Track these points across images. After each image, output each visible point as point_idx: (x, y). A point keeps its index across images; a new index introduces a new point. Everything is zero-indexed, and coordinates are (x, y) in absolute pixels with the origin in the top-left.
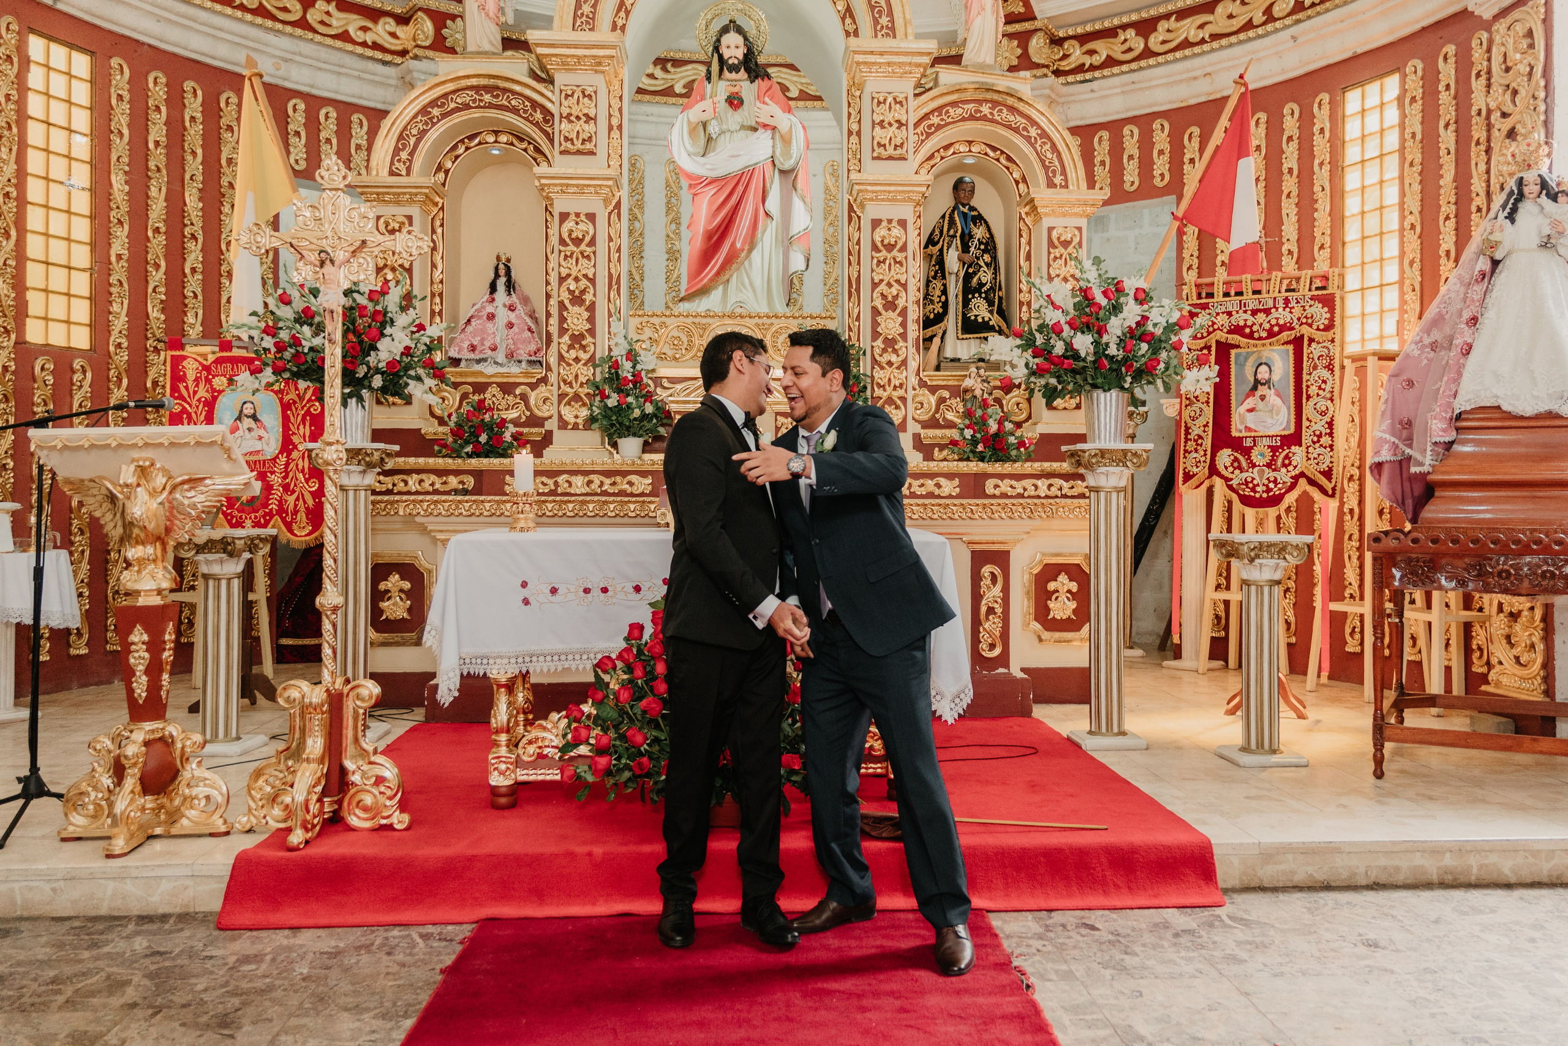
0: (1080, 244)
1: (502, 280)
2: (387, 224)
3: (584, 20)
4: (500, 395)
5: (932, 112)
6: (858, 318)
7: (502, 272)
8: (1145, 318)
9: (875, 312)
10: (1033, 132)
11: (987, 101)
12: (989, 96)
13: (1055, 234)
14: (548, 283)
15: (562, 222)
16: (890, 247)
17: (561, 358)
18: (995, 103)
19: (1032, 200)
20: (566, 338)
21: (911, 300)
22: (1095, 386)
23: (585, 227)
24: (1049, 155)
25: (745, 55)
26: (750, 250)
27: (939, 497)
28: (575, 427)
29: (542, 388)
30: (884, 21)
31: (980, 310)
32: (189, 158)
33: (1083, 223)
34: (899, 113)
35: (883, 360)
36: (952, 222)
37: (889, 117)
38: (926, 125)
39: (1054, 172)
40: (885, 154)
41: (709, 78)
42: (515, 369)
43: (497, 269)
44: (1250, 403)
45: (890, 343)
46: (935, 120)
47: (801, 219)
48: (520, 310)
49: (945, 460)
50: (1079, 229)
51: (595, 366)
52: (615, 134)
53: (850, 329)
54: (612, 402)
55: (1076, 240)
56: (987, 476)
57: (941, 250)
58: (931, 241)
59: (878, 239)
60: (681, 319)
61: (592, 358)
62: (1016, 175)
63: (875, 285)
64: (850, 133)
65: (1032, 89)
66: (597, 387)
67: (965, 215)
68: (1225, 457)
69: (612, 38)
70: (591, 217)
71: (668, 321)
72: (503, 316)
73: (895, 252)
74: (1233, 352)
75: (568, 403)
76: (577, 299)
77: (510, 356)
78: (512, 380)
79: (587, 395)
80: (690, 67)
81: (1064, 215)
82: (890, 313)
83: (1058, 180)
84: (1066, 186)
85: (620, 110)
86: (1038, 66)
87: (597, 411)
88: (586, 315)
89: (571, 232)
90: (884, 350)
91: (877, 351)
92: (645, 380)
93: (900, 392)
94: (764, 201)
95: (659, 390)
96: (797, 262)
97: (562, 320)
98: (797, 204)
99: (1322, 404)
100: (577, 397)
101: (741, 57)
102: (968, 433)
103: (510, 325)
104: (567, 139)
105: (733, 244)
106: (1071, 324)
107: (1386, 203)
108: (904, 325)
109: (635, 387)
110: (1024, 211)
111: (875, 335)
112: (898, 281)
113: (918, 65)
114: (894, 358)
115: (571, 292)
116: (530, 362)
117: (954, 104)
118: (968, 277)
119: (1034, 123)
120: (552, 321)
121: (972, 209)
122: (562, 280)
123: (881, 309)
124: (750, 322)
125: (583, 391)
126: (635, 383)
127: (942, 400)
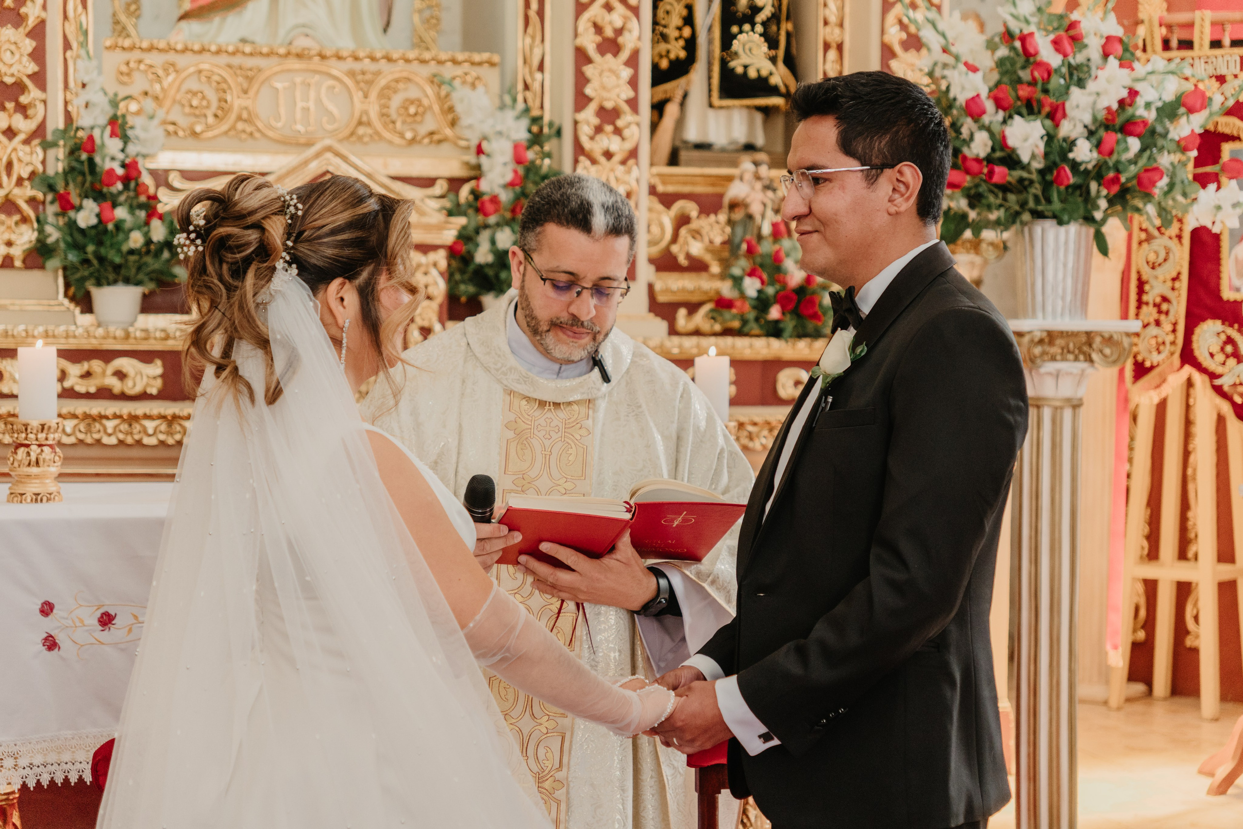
6: (541, 68)
9: (582, 57)
22: (1038, 215)
28: (8, 264)
31: (753, 55)
35: (595, 147)
49: (700, 332)
51: (46, 146)
53: (527, 87)
54: (85, 217)
60: (206, 56)
61: (40, 130)
63: (580, 6)
66: (51, 188)
68: (1210, 335)
71: (182, 61)
79: (32, 201)
82: (608, 60)
87: (53, 234)
88: (29, 45)
90: (599, 130)
95: (164, 193)
100: (10, 206)
102: (751, 286)
108: (633, 83)
109: (126, 187)
111: (581, 101)
114: (615, 145)
123: (591, 50)
124: (337, 69)
125: (22, 195)
126: (126, 180)
127: (683, 220)
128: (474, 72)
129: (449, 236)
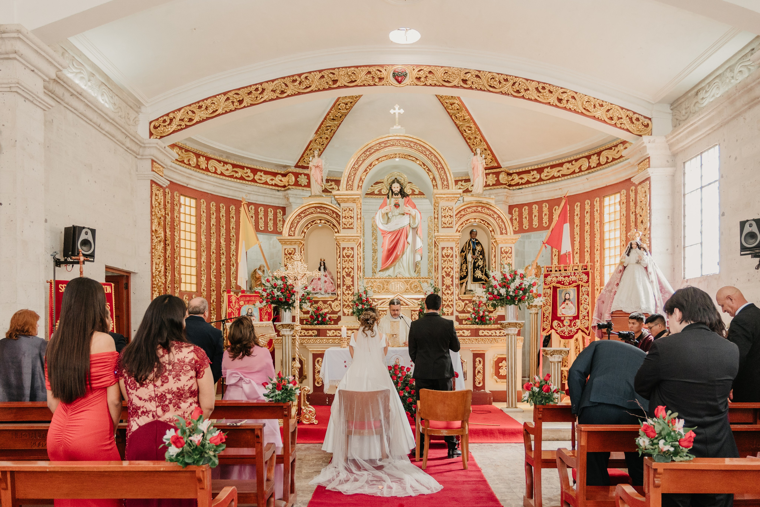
0: (511, 253)
1: (322, 267)
2: (288, 251)
3: (350, 187)
4: (322, 304)
5: (462, 210)
6: (438, 278)
7: (322, 264)
8: (522, 284)
9: (443, 277)
10: (495, 216)
11: (480, 206)
12: (480, 204)
13: (503, 250)
14: (337, 268)
15: (343, 250)
16: (448, 256)
17: (343, 293)
18: (483, 207)
19: (495, 239)
20: (345, 287)
21: (455, 273)
22: (506, 304)
23: (350, 252)
24: (501, 223)
25: (400, 190)
26: (402, 255)
27: (464, 336)
28: (348, 315)
29: (336, 302)
30: (445, 183)
31: (479, 274)
32: (222, 228)
33: (513, 246)
34: (450, 213)
35: (446, 292)
36: (469, 245)
37: (447, 214)
38: (460, 214)
39: (502, 229)
40: (446, 226)
41: (388, 198)
42: (327, 296)
43: (321, 263)
44: (563, 306)
45: (448, 287)
46: (463, 213)
47: (419, 244)
48: (328, 276)
49: (466, 324)
50: (511, 248)
51: (354, 296)
52: (359, 221)
53: (435, 282)
54: (360, 307)
55: (510, 251)
56: (480, 329)
57: (466, 254)
58: (462, 251)
59: (444, 254)
61: (353, 293)
62: (491, 229)
63: (443, 268)
64: (435, 218)
65: (496, 202)
66: (355, 303)
67: (474, 242)
68: (555, 323)
69: (359, 192)
70: (352, 249)
71: (376, 280)
72: (323, 279)
73: (449, 258)
74: (558, 289)
75: (346, 308)
76: (348, 275)
77: (326, 292)
78: (326, 299)
79: (352, 305)
80: (380, 184)
81: (506, 243)
82: (448, 277)
83: (504, 231)
84: (507, 234)
85: (361, 213)
86: (502, 184)
87: (355, 310)
88: (351, 280)
89: (346, 254)
90: (446, 289)
91: (444, 290)
92: (370, 300)
93: (451, 303)
94: (407, 238)
95: (374, 303)
96: (418, 258)
97: (344, 281)
98: (418, 240)
99: (585, 306)
100: (348, 306)
101: (399, 190)
102: (473, 316)
103: (325, 282)
104: (344, 224)
105: (397, 253)
106: (500, 285)
107: (611, 238)
108: (452, 281)
110: (493, 241)
111: (443, 285)
112: (450, 267)
113: (456, 197)
114: (449, 292)
115: (346, 273)
116: (332, 294)
117: (469, 208)
118: (475, 263)
119: (495, 213)
120: (339, 280)
121: (476, 240)
122: (343, 269)
123: (445, 276)
124: (403, 280)
125: (350, 304)
126: (367, 301)
127: (466, 304)
128: (426, 280)
129: (418, 309)
